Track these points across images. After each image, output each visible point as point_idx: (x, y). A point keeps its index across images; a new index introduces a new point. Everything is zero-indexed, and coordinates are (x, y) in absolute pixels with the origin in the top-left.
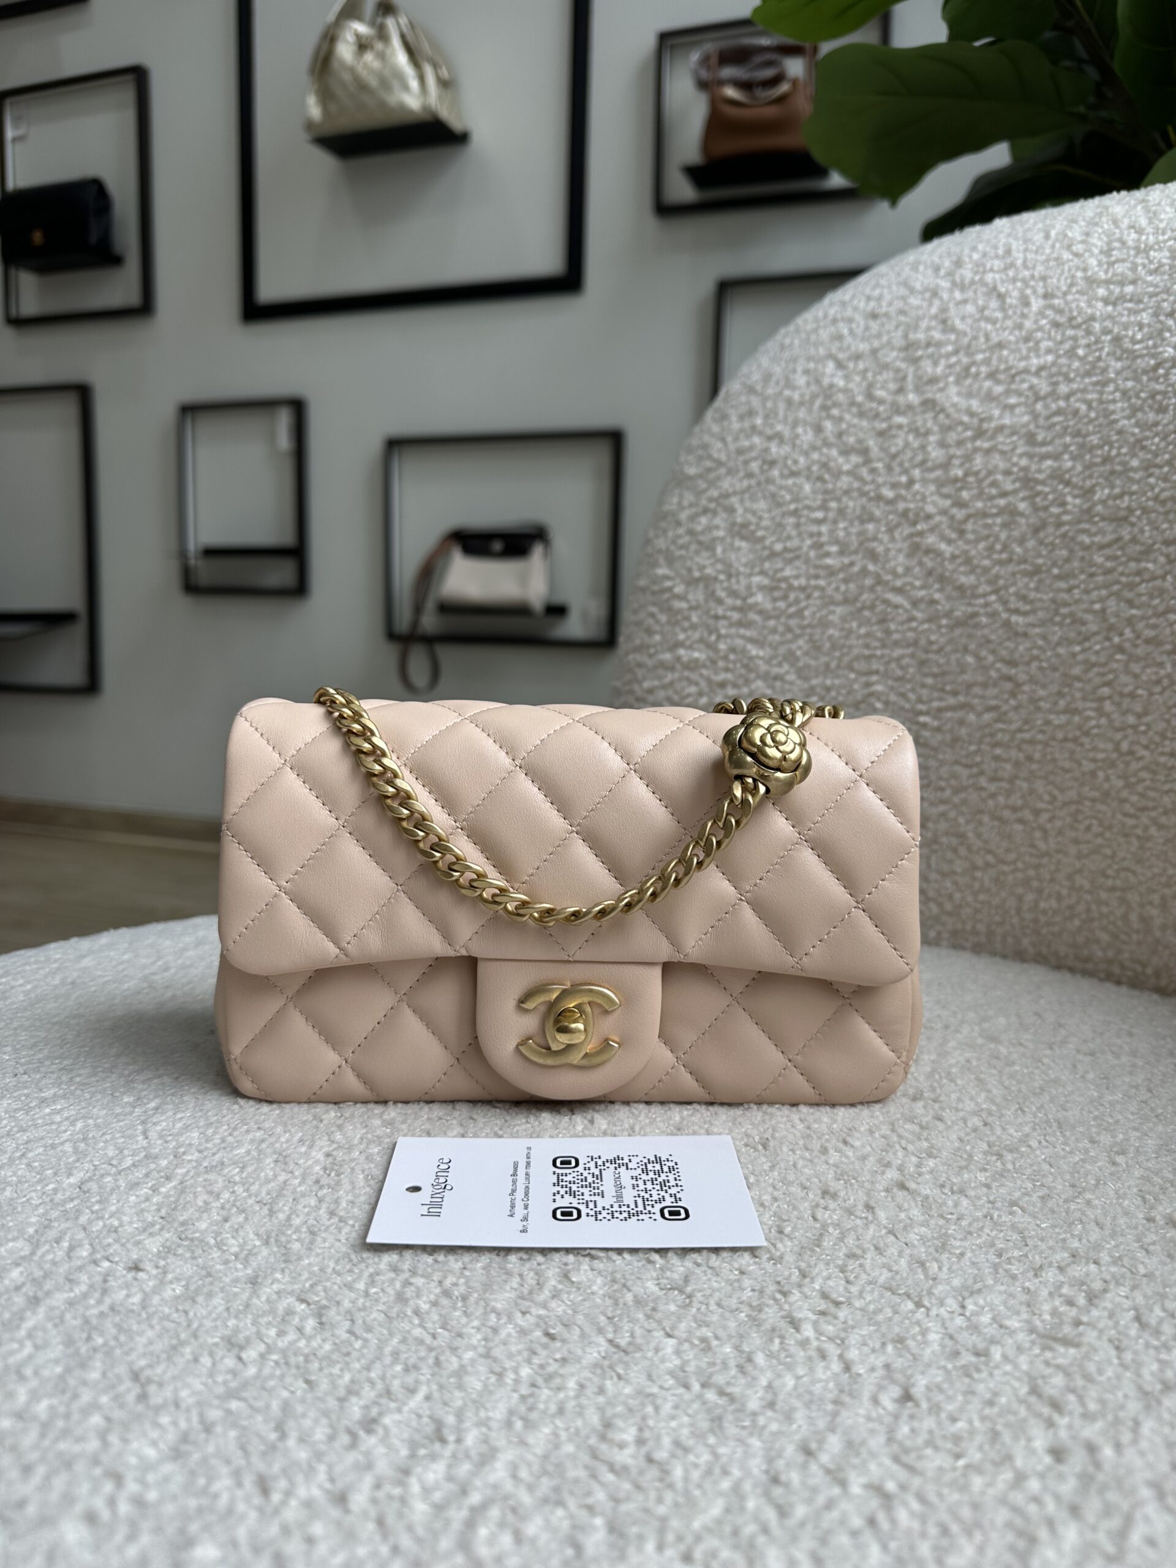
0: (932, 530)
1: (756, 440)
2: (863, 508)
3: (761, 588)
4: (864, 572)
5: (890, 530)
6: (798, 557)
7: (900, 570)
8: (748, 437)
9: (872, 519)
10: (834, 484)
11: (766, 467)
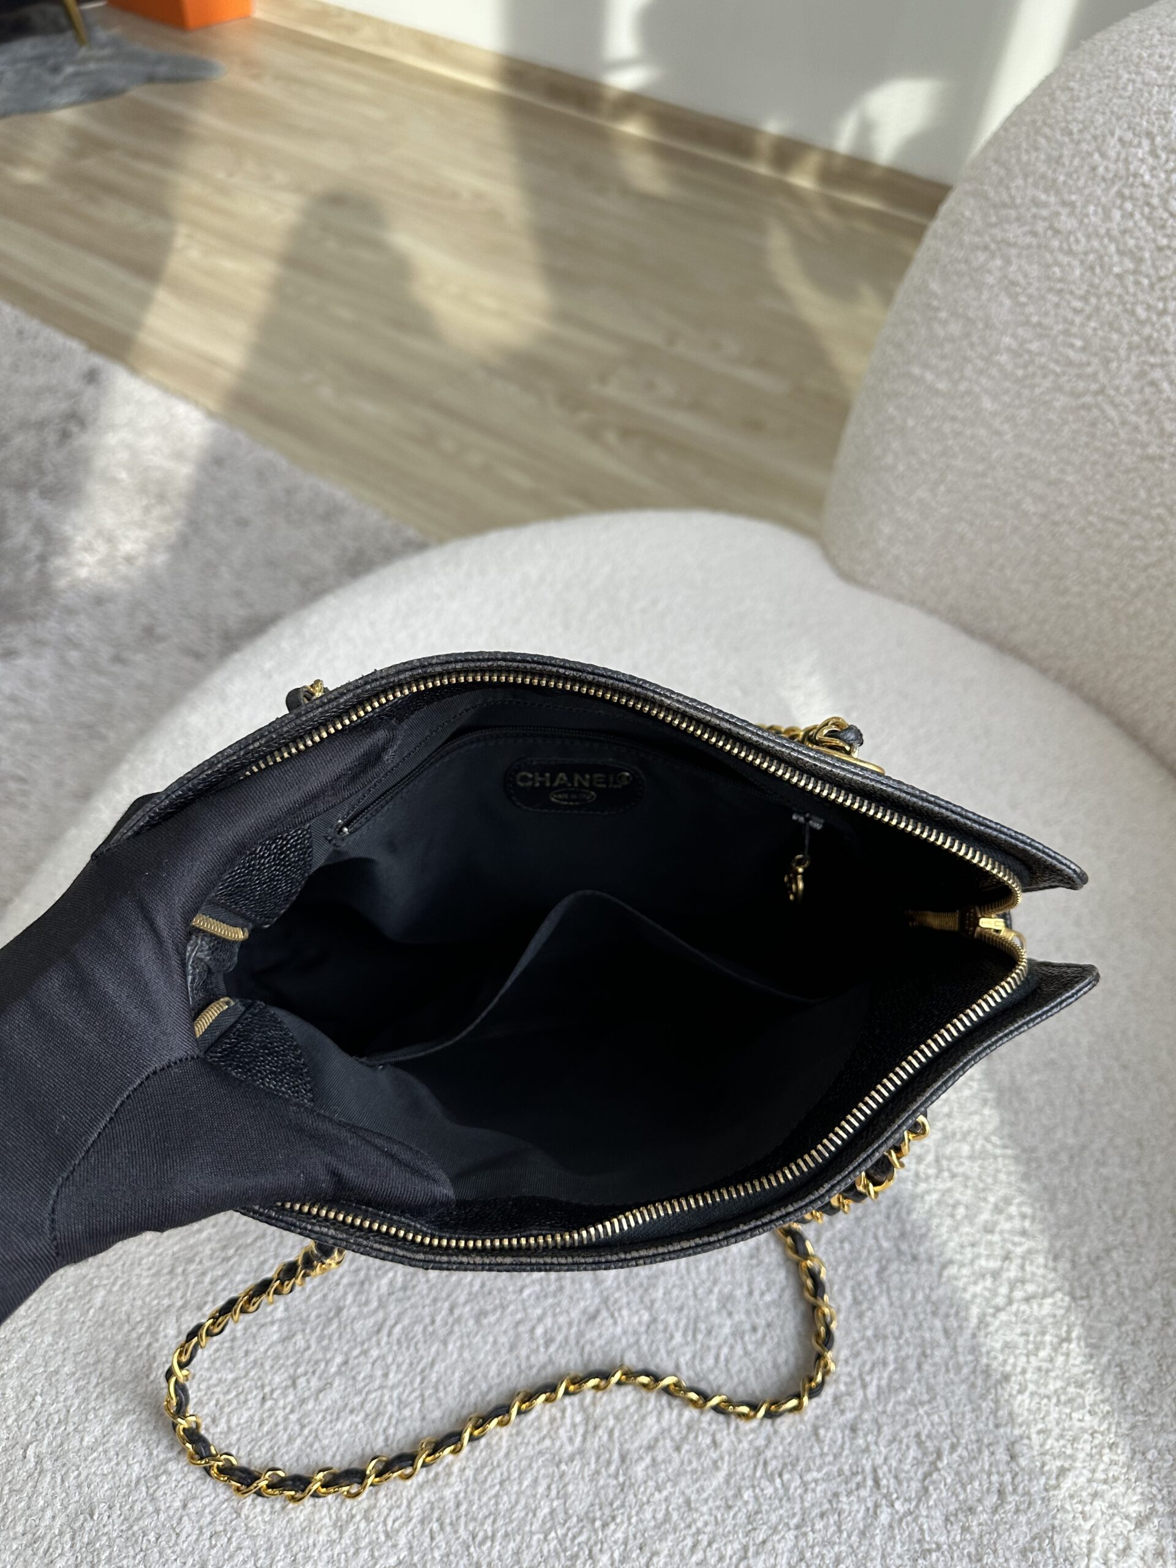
0: (1163, 366)
1: (1052, 199)
2: (1117, 316)
3: (1009, 349)
4: (1094, 376)
5: (1131, 347)
6: (1047, 336)
7: (1123, 389)
8: (1046, 191)
9: (1119, 331)
10: (1102, 280)
11: (1050, 233)
